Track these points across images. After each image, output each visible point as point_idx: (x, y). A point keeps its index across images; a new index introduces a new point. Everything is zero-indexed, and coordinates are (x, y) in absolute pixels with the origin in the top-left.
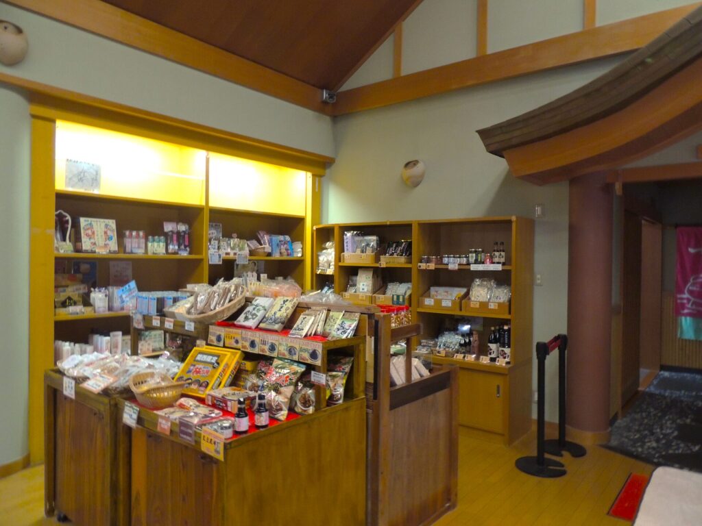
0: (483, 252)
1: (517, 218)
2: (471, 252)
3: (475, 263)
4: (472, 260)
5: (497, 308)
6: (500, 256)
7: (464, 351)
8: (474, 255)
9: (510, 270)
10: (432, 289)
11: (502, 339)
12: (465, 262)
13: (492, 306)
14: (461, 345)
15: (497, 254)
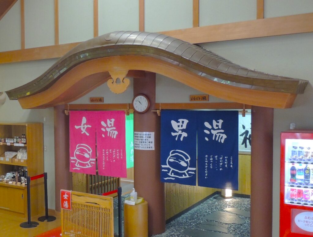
0: (19, 138)
1: (28, 124)
2: (15, 138)
3: (16, 143)
4: (15, 141)
5: (23, 162)
6: (24, 141)
7: (13, 180)
8: (16, 139)
9: (26, 146)
10: (6, 153)
11: (25, 175)
12: (13, 142)
13: (22, 161)
14: (12, 177)
15: (23, 139)
